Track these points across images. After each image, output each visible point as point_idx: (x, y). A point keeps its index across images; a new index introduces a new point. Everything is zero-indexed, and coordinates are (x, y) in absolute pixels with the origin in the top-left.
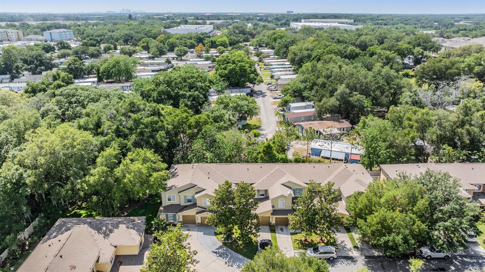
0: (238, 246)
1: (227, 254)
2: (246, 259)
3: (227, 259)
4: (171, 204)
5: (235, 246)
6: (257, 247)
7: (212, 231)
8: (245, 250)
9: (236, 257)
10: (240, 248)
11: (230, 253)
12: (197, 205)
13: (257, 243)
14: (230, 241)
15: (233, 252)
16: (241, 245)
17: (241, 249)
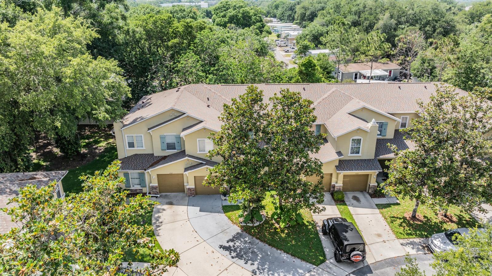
0: (276, 233)
1: (253, 252)
2: (298, 261)
3: (256, 263)
4: (136, 155)
5: (270, 233)
6: (317, 234)
7: (219, 203)
8: (293, 242)
9: (276, 258)
10: (280, 237)
11: (261, 250)
12: (187, 153)
13: (314, 225)
14: (257, 224)
15: (267, 247)
16: (282, 231)
17: (284, 240)
